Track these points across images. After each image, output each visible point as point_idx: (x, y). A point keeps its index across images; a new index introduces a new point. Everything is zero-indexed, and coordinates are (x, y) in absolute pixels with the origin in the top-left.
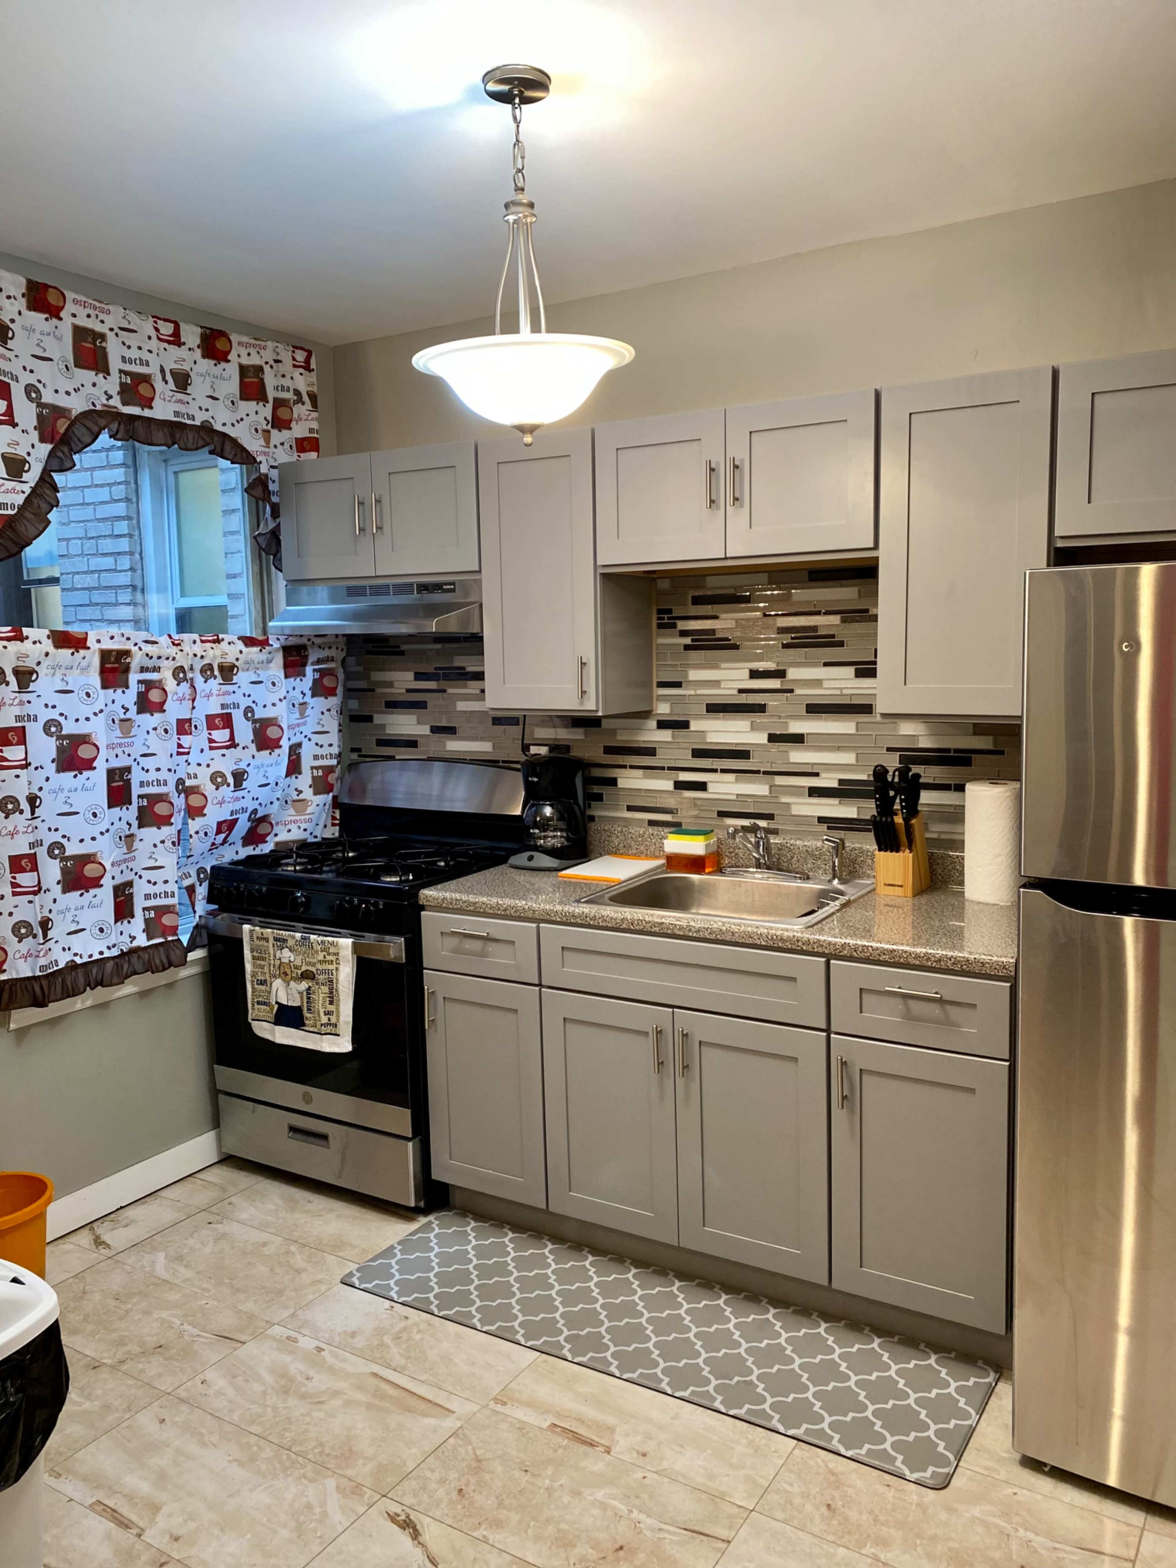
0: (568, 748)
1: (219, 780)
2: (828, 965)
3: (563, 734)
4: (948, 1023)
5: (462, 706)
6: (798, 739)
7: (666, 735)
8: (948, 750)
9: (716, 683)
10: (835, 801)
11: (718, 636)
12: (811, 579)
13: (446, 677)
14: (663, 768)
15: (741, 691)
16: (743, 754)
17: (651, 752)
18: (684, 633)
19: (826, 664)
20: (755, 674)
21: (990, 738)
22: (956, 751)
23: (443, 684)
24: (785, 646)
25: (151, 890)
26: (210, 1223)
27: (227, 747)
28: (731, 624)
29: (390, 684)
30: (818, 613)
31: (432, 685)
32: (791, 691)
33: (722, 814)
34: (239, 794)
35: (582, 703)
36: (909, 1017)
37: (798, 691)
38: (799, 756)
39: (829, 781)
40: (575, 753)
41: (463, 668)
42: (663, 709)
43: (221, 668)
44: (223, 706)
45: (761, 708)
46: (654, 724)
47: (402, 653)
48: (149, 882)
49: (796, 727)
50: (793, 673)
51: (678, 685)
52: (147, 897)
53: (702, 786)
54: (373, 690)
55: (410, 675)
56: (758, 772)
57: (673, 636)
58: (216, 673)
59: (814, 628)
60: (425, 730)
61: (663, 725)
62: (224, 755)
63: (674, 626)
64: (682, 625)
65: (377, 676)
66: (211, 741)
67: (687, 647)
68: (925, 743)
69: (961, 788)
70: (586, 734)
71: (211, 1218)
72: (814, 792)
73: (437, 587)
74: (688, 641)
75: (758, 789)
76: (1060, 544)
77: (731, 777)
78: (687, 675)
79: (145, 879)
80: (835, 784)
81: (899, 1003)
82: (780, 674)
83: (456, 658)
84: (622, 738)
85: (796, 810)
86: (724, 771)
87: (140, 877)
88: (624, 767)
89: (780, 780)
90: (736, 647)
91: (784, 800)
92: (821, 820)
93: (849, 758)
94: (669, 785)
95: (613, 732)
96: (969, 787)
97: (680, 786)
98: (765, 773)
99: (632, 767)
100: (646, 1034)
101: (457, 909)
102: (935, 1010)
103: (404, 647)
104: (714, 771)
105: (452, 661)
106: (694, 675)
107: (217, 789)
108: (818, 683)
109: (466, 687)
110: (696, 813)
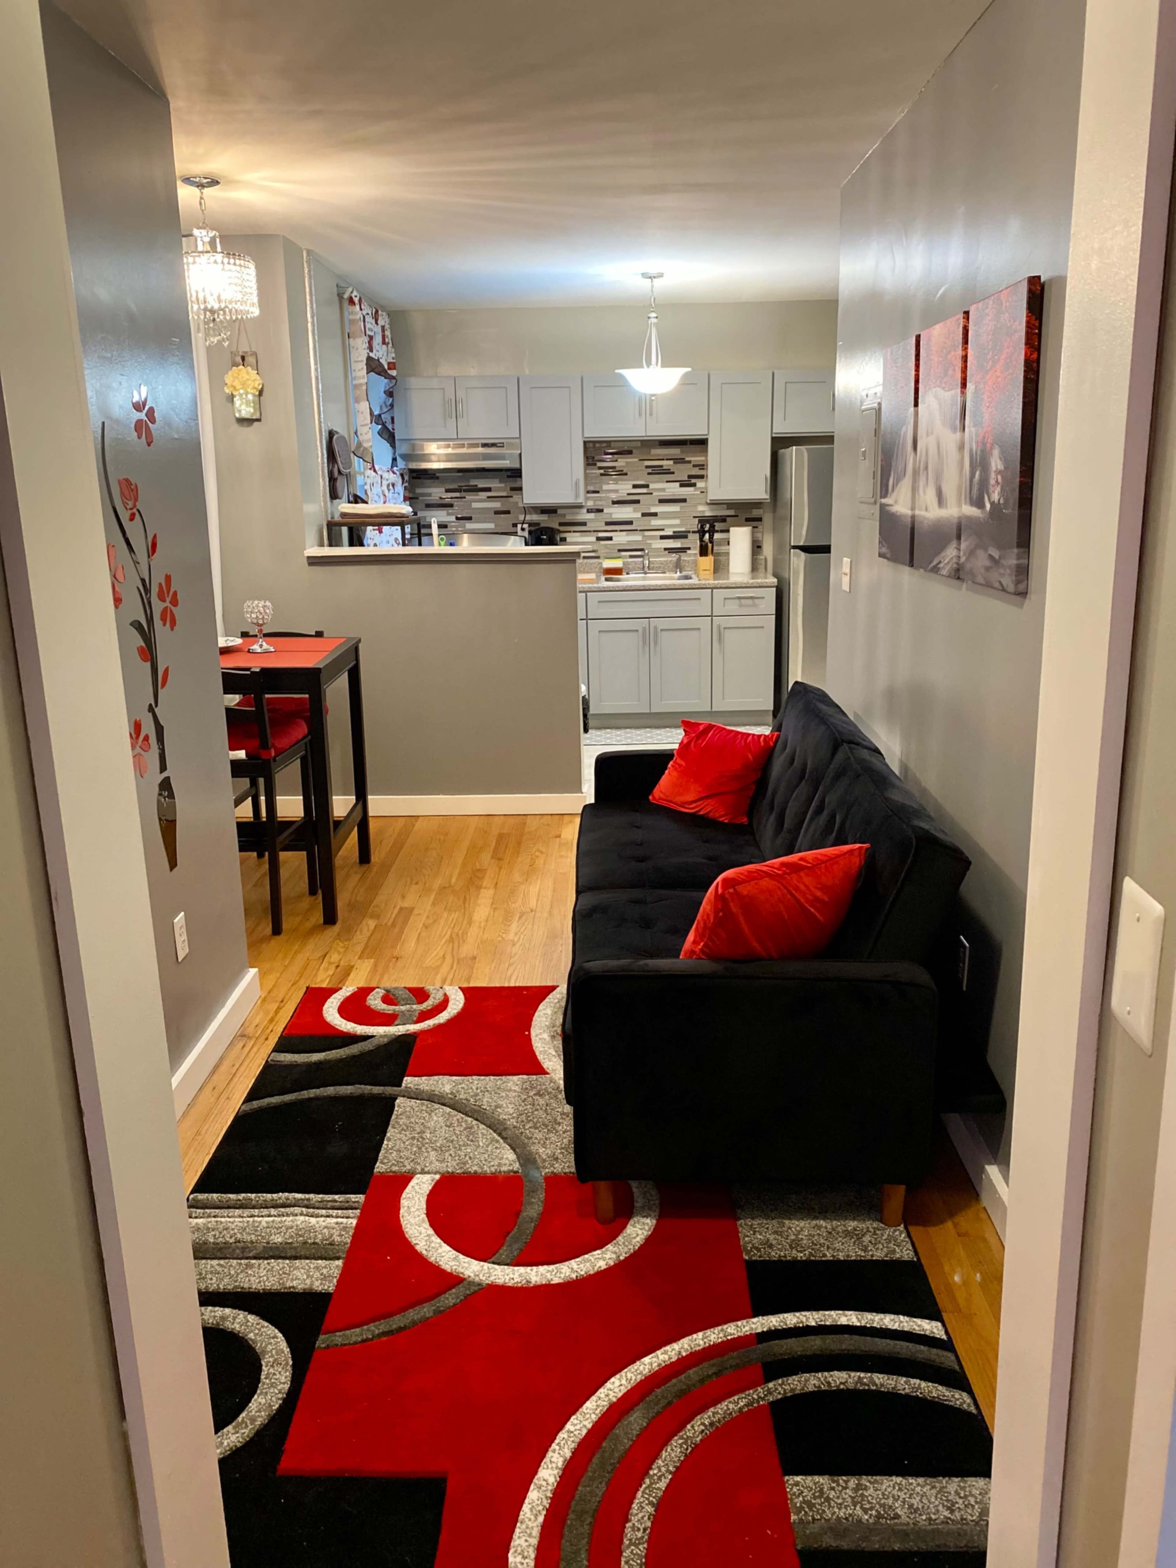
0: (538, 524)
2: (712, 591)
3: (535, 518)
4: (755, 605)
5: (475, 505)
6: (655, 515)
7: (592, 516)
8: (717, 516)
9: (616, 491)
10: (671, 541)
11: (617, 469)
12: (660, 445)
13: (465, 491)
14: (590, 531)
15: (629, 494)
16: (630, 523)
17: (584, 524)
18: (600, 468)
19: (667, 482)
20: (635, 486)
21: (733, 511)
22: (721, 516)
23: (463, 494)
24: (649, 474)
28: (624, 464)
29: (430, 495)
30: (663, 460)
31: (457, 494)
32: (652, 494)
33: (620, 551)
35: (576, 499)
36: (741, 606)
37: (654, 494)
38: (655, 522)
39: (669, 532)
41: (476, 486)
42: (590, 504)
45: (638, 502)
46: (585, 510)
47: (438, 478)
49: (653, 510)
50: (652, 486)
51: (598, 492)
53: (610, 539)
54: (417, 498)
55: (443, 490)
56: (637, 530)
57: (594, 469)
59: (662, 466)
60: (453, 518)
61: (589, 511)
63: (595, 465)
64: (599, 464)
65: (419, 491)
67: (602, 475)
68: (708, 514)
69: (728, 531)
70: (549, 517)
72: (662, 537)
73: (493, 445)
74: (602, 471)
75: (637, 537)
76: (774, 435)
77: (624, 533)
78: (602, 487)
80: (671, 533)
81: (737, 601)
82: (647, 486)
83: (471, 480)
84: (569, 518)
85: (654, 546)
86: (621, 531)
88: (570, 532)
89: (647, 533)
90: (626, 474)
91: (648, 542)
92: (665, 549)
93: (677, 522)
94: (593, 539)
95: (564, 515)
96: (732, 529)
97: (599, 539)
98: (640, 530)
99: (574, 532)
100: (637, 631)
102: (749, 602)
103: (437, 475)
104: (616, 531)
105: (469, 482)
106: (605, 487)
108: (663, 490)
109: (478, 495)
110: (607, 551)
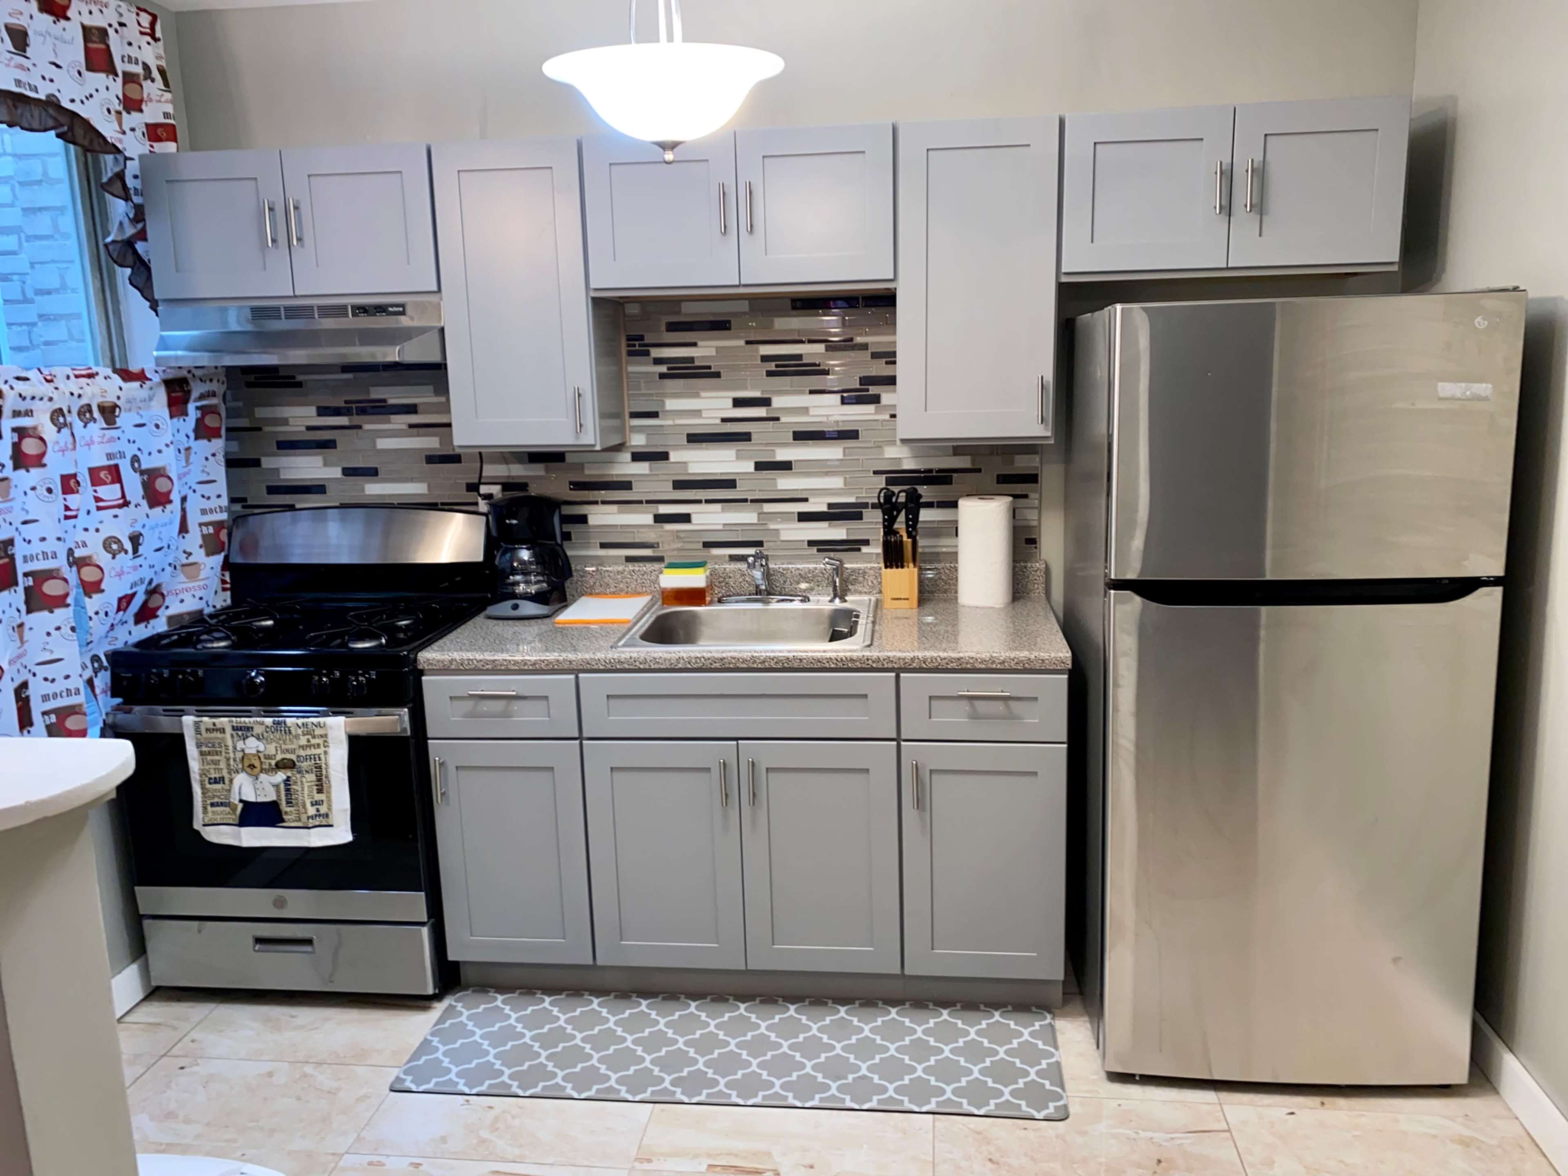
0: (523, 486)
1: (115, 547)
2: (898, 677)
3: (518, 471)
4: (1012, 717)
5: (383, 444)
6: (786, 466)
7: (643, 468)
8: (930, 471)
9: (697, 413)
10: (824, 524)
11: (697, 364)
12: (794, 308)
13: (362, 411)
14: (640, 502)
15: (724, 420)
16: (730, 484)
17: (627, 485)
18: (658, 361)
19: (812, 392)
20: (738, 403)
21: (968, 458)
22: (940, 471)
23: (357, 420)
24: (770, 374)
25: (50, 689)
26: (182, 1068)
27: (120, 506)
28: (712, 352)
29: (285, 422)
30: (801, 342)
31: (343, 421)
32: (777, 419)
33: (708, 545)
34: (138, 561)
35: (577, 438)
36: (975, 716)
37: (783, 419)
38: (786, 483)
39: (818, 505)
40: (534, 490)
41: (384, 401)
42: (638, 441)
43: (102, 409)
44: (110, 456)
45: (746, 437)
46: (627, 456)
47: (299, 385)
48: (46, 679)
49: (782, 455)
50: (778, 402)
51: (654, 415)
52: (45, 698)
53: (686, 518)
54: (260, 429)
55: (312, 410)
56: (745, 500)
57: (646, 364)
58: (96, 414)
59: (799, 357)
60: (335, 472)
61: (638, 457)
62: (116, 516)
63: (647, 353)
64: (656, 353)
65: (262, 412)
66: (98, 499)
67: (662, 376)
68: (909, 464)
69: (954, 505)
70: (547, 470)
71: (182, 1062)
72: (804, 517)
73: (381, 309)
74: (663, 369)
75: (746, 516)
76: (1065, 279)
77: (718, 507)
78: (663, 403)
79: (40, 677)
80: (824, 509)
81: (965, 705)
82: (765, 402)
83: (372, 389)
84: (591, 473)
85: (784, 537)
86: (708, 501)
87: (34, 675)
88: (596, 503)
89: (768, 508)
90: (717, 375)
91: (772, 526)
92: (811, 543)
93: (836, 482)
94: (649, 519)
95: (580, 467)
96: (963, 503)
97: (660, 519)
98: (753, 501)
99: (604, 503)
100: (708, 770)
101: (470, 670)
102: (999, 707)
103: (300, 378)
104: (699, 502)
105: (368, 393)
106: (671, 404)
107: (114, 558)
108: (805, 410)
109: (389, 422)
110: (679, 545)
